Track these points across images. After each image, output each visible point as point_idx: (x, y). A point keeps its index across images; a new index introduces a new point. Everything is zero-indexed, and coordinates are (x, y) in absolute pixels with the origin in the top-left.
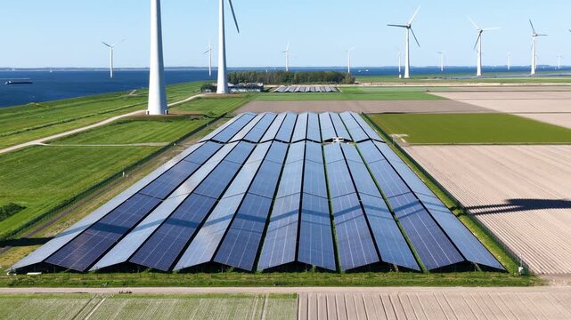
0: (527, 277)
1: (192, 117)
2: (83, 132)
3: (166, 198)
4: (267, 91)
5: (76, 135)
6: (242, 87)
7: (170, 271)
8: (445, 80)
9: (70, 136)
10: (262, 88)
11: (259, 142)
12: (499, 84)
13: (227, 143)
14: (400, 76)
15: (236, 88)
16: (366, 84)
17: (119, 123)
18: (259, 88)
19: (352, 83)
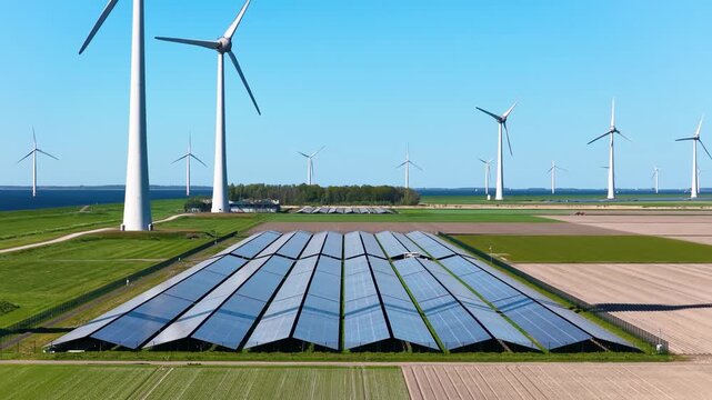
0: (665, 355)
1: (188, 235)
2: (38, 248)
3: (198, 301)
4: (287, 211)
5: (30, 250)
6: (247, 206)
7: (240, 349)
8: (559, 203)
9: (22, 252)
10: (277, 206)
11: (298, 258)
12: (641, 208)
13: (253, 258)
14: (489, 197)
15: (238, 206)
16: (437, 206)
17: (83, 240)
18: (273, 206)
19: (415, 204)
